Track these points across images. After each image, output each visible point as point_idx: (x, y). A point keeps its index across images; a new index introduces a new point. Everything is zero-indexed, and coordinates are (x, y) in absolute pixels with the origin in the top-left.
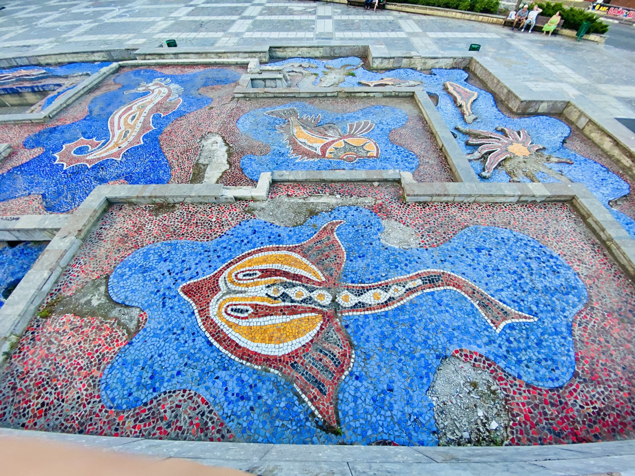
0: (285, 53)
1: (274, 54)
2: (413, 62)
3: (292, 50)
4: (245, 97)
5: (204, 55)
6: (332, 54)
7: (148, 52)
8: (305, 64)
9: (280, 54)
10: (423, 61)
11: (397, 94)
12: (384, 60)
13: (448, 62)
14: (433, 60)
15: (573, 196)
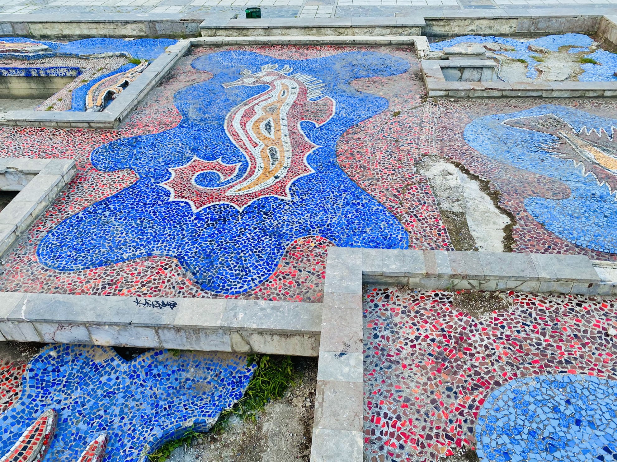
1: (427, 30)
4: (447, 96)
5: (314, 31)
6: (532, 29)
7: (223, 25)
8: (490, 43)
9: (439, 29)
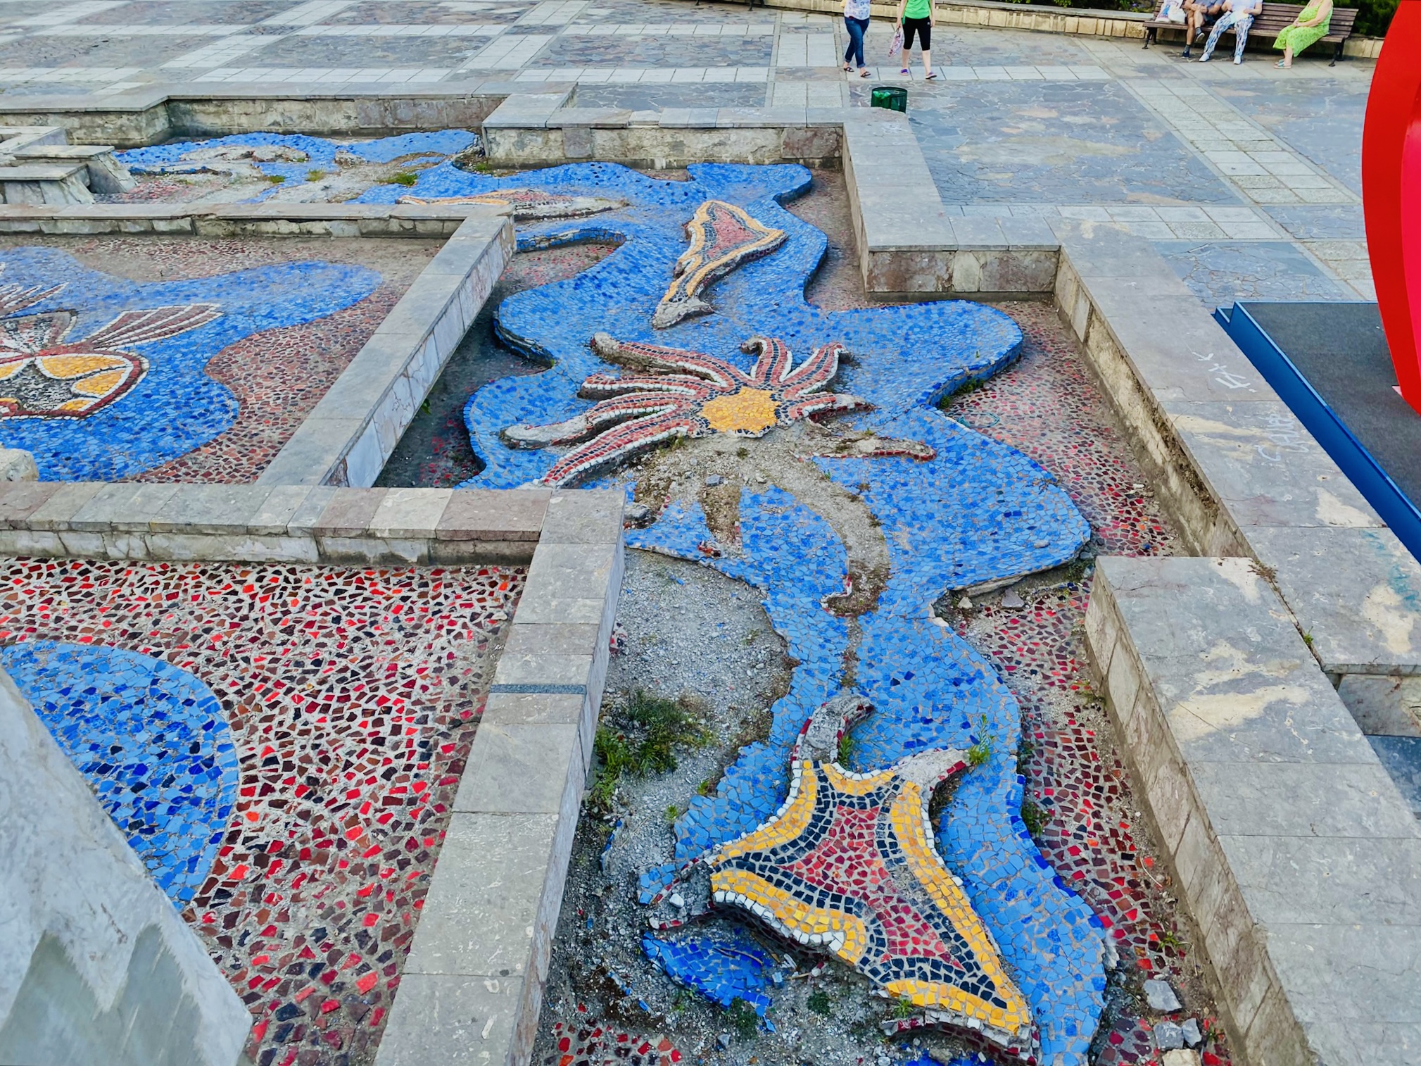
0: (225, 118)
1: (187, 122)
2: (633, 142)
3: (250, 107)
6: (389, 122)
8: (272, 150)
9: (206, 119)
10: (668, 139)
11: (408, 225)
12: (528, 137)
13: (760, 142)
14: (706, 136)
15: (535, 538)
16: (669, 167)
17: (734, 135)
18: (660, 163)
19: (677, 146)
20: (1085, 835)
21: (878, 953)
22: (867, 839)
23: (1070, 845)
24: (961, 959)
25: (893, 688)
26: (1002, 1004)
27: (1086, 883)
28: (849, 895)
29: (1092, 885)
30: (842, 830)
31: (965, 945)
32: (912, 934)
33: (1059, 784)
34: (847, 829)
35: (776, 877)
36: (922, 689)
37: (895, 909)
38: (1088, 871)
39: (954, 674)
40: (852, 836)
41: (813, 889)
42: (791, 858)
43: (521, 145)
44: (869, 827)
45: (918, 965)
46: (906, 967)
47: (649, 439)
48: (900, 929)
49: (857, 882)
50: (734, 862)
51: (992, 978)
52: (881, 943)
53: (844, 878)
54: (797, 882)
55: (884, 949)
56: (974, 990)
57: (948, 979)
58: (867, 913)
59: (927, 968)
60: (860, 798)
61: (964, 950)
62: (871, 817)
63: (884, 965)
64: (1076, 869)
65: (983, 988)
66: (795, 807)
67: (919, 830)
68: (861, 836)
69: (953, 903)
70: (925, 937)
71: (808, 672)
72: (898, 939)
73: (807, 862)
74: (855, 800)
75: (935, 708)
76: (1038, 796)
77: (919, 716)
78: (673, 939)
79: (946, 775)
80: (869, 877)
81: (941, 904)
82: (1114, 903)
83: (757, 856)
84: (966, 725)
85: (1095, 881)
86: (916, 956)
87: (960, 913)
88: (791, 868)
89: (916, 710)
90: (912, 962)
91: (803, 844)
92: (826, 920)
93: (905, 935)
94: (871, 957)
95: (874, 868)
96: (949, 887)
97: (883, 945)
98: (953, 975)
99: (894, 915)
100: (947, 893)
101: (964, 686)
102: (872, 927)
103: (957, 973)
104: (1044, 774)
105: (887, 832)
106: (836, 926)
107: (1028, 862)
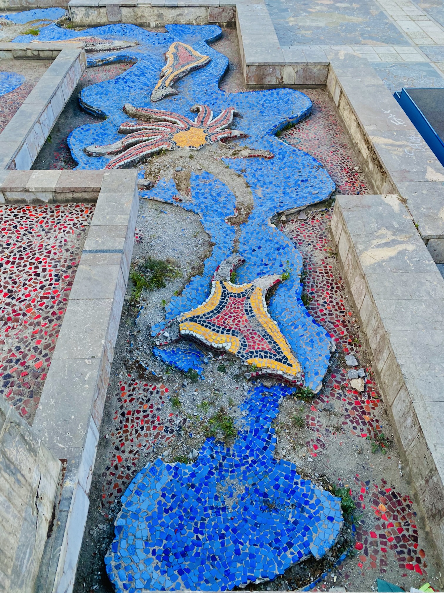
6: (24, 3)
10: (156, 12)
11: (36, 53)
12: (91, 11)
13: (198, 14)
14: (173, 11)
15: (98, 191)
16: (157, 26)
17: (186, 10)
18: (153, 24)
19: (160, 16)
20: (326, 305)
21: (244, 349)
22: (241, 308)
23: (320, 309)
24: (276, 350)
25: (253, 253)
26: (291, 366)
27: (325, 322)
28: (233, 329)
29: (328, 323)
30: (231, 306)
31: (277, 345)
32: (257, 342)
33: (317, 286)
34: (233, 305)
35: (205, 324)
36: (264, 253)
37: (251, 333)
38: (326, 318)
39: (277, 246)
40: (235, 308)
41: (219, 328)
42: (211, 317)
43: (87, 15)
44: (242, 304)
45: (259, 353)
46: (255, 354)
47: (150, 151)
48: (253, 340)
49: (236, 325)
50: (189, 319)
51: (287, 356)
52: (245, 346)
53: (232, 323)
54: (213, 325)
55: (247, 348)
56: (280, 361)
57: (270, 357)
58: (240, 335)
59: (263, 354)
60: (238, 294)
61: (277, 347)
62: (243, 301)
63: (246, 353)
64: (322, 317)
65: (284, 360)
66: (213, 299)
67: (261, 305)
68: (238, 308)
69: (273, 330)
70: (262, 343)
71: (219, 248)
72: (252, 344)
73: (217, 318)
74: (236, 295)
75: (269, 260)
76: (308, 291)
77: (263, 263)
78: (165, 349)
79: (273, 284)
80: (241, 322)
81: (268, 331)
82: (336, 329)
83: (198, 317)
84: (281, 265)
85: (329, 322)
86: (258, 350)
87: (276, 334)
88: (211, 320)
89: (262, 261)
90: (257, 352)
91: (215, 312)
92: (224, 339)
93: (255, 343)
94: (241, 351)
95: (243, 319)
96: (272, 325)
97: (246, 346)
98: (272, 356)
99: (251, 336)
100: (271, 327)
101: (281, 251)
102: (242, 340)
103: (274, 355)
104: (311, 283)
105: (249, 306)
106: (228, 340)
107: (303, 315)
